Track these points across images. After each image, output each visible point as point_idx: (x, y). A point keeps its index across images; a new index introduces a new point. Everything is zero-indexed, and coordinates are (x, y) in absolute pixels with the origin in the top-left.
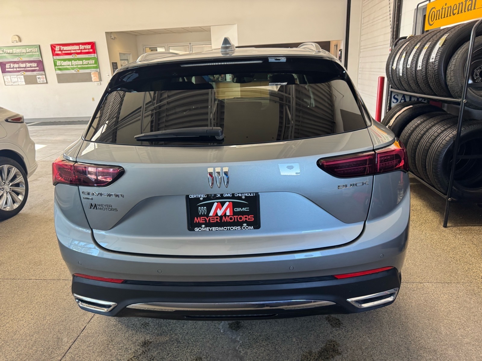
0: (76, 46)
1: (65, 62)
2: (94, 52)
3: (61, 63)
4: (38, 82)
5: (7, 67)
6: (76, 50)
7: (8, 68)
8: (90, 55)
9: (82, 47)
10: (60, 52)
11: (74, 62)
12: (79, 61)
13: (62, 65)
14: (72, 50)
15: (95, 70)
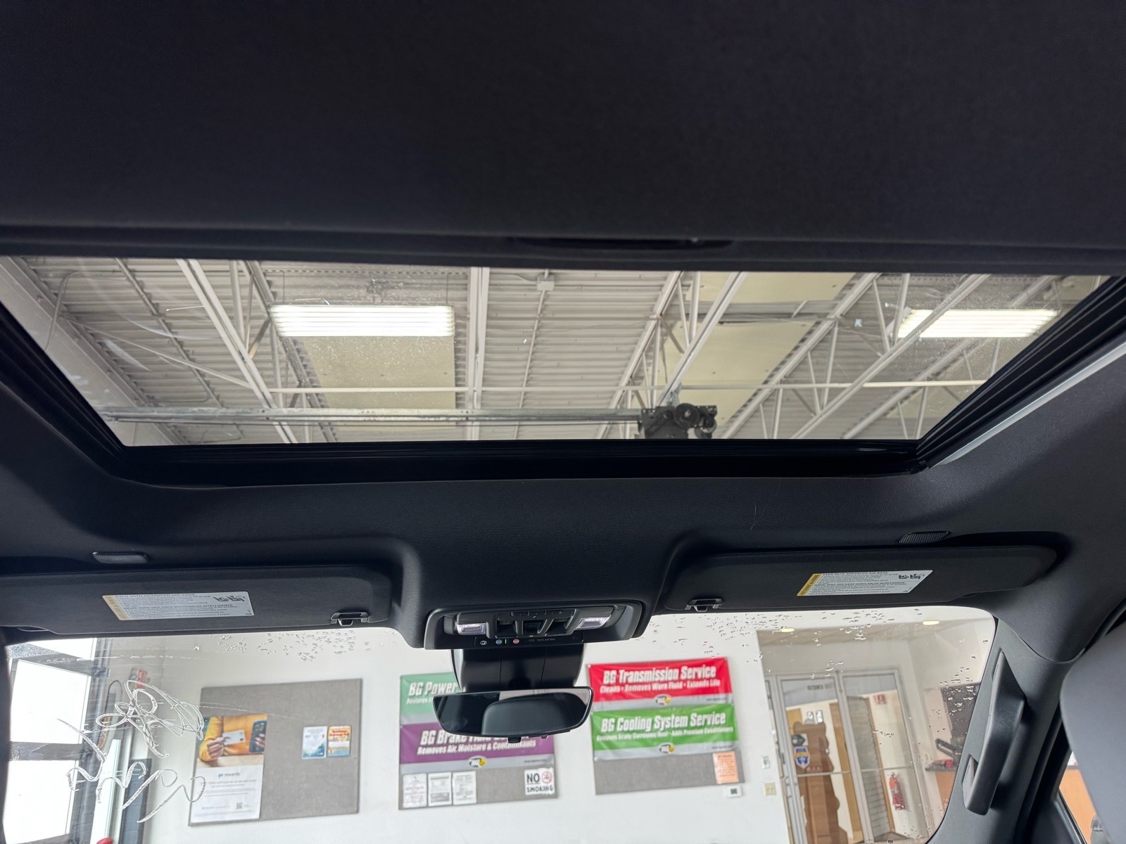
0: (671, 671)
1: (632, 721)
2: (727, 688)
3: (615, 724)
4: (527, 793)
5: (423, 743)
6: (667, 682)
7: (426, 746)
8: (712, 696)
9: (688, 673)
10: (617, 689)
11: (661, 722)
12: (678, 718)
13: (619, 729)
14: (655, 682)
15: (728, 743)
